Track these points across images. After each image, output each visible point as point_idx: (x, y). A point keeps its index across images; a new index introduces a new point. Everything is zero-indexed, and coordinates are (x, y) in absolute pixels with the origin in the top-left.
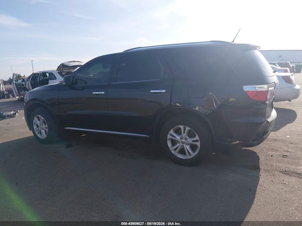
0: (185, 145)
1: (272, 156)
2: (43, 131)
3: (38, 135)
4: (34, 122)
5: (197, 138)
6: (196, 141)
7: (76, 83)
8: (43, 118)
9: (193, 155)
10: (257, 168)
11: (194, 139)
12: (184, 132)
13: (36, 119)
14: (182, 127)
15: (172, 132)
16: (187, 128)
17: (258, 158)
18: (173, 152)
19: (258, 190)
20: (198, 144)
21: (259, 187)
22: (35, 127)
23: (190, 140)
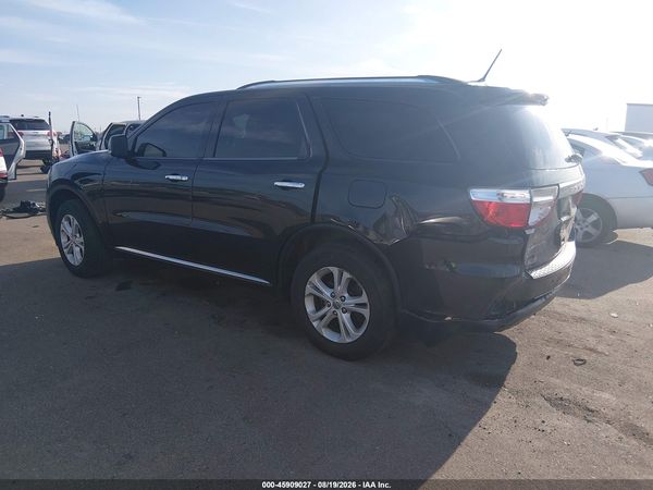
0: (339, 312)
1: (548, 357)
2: (77, 249)
3: (69, 257)
4: (62, 228)
5: (364, 299)
6: (363, 305)
7: (141, 152)
8: (76, 222)
9: (356, 334)
10: (496, 382)
11: (359, 300)
12: (340, 284)
13: (65, 223)
14: (335, 270)
15: (315, 279)
16: (346, 275)
17: (513, 358)
18: (315, 324)
19: (470, 437)
20: (366, 312)
21: (476, 429)
22: (64, 240)
23: (350, 302)
